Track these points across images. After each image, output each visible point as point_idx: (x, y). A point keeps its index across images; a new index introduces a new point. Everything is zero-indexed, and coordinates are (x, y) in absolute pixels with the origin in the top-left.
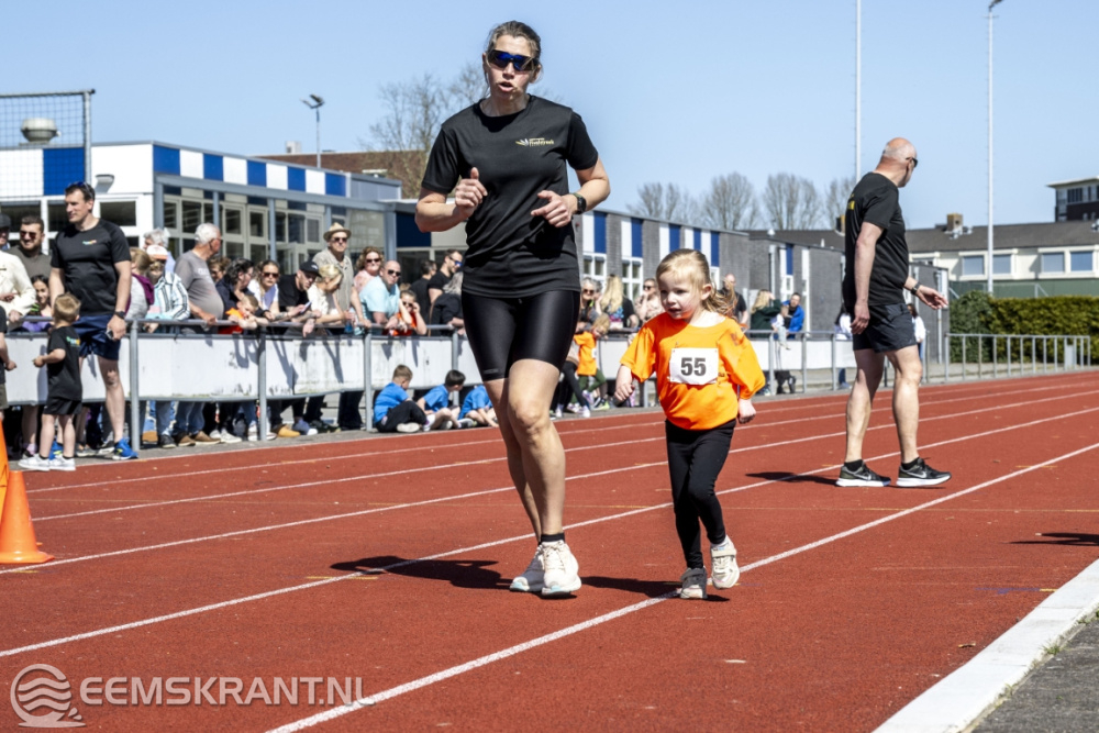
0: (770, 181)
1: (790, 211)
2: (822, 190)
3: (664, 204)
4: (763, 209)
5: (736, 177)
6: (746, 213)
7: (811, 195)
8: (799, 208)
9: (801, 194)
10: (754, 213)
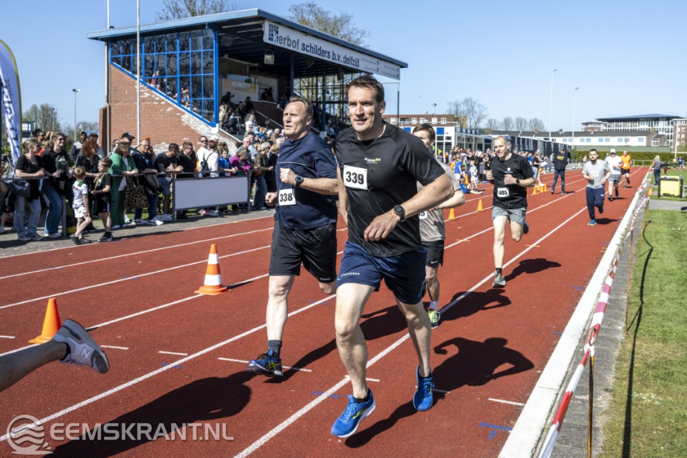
0: (517, 119)
1: (521, 125)
2: (528, 121)
3: (493, 123)
4: (515, 125)
5: (509, 118)
6: (511, 126)
7: (526, 122)
8: (523, 125)
9: (523, 122)
10: (513, 126)
